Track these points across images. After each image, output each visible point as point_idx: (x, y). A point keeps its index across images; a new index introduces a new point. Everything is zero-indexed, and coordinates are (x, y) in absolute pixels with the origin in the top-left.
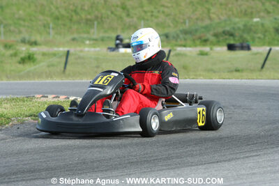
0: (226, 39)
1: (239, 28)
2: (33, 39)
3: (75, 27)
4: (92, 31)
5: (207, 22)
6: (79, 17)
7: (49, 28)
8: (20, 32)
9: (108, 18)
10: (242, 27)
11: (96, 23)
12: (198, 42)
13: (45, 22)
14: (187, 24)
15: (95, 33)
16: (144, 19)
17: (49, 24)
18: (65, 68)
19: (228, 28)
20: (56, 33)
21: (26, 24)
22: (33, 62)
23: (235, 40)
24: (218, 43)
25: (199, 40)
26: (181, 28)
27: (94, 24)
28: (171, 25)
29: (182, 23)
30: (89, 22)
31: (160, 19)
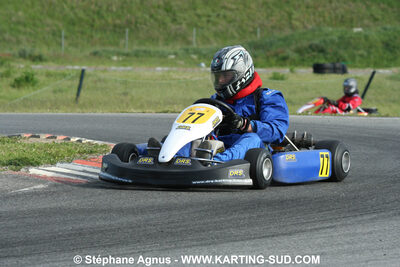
0: (314, 57)
1: (332, 42)
2: (37, 52)
3: (98, 36)
4: (122, 42)
5: (288, 32)
6: (103, 21)
7: (61, 37)
8: (19, 42)
9: (145, 24)
10: (337, 41)
11: (127, 30)
12: (273, 61)
13: (55, 28)
14: (259, 35)
15: (127, 45)
16: (196, 26)
17: (60, 31)
18: (78, 95)
19: (316, 42)
20: (70, 45)
21: (28, 30)
22: (33, 85)
23: (326, 59)
24: (302, 63)
25: (275, 59)
26: (249, 40)
27: (124, 32)
28: (236, 35)
29: (251, 33)
30: (117, 30)
31: (220, 27)
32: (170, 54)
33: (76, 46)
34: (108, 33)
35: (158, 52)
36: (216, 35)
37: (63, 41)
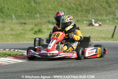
4: (89, 16)
6: (82, 8)
8: (49, 17)
9: (98, 8)
21: (52, 12)
27: (90, 12)
30: (87, 11)
32: (107, 20)
34: (84, 12)
35: (102, 19)
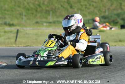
3: (39, 15)
7: (23, 15)
11: (51, 12)
14: (107, 13)
15: (51, 19)
16: (81, 10)
17: (22, 13)
20: (28, 19)
25: (113, 23)
26: (103, 14)
28: (97, 13)
29: (104, 12)
31: (91, 10)
33: (30, 19)
36: (89, 13)
37: (24, 17)
